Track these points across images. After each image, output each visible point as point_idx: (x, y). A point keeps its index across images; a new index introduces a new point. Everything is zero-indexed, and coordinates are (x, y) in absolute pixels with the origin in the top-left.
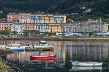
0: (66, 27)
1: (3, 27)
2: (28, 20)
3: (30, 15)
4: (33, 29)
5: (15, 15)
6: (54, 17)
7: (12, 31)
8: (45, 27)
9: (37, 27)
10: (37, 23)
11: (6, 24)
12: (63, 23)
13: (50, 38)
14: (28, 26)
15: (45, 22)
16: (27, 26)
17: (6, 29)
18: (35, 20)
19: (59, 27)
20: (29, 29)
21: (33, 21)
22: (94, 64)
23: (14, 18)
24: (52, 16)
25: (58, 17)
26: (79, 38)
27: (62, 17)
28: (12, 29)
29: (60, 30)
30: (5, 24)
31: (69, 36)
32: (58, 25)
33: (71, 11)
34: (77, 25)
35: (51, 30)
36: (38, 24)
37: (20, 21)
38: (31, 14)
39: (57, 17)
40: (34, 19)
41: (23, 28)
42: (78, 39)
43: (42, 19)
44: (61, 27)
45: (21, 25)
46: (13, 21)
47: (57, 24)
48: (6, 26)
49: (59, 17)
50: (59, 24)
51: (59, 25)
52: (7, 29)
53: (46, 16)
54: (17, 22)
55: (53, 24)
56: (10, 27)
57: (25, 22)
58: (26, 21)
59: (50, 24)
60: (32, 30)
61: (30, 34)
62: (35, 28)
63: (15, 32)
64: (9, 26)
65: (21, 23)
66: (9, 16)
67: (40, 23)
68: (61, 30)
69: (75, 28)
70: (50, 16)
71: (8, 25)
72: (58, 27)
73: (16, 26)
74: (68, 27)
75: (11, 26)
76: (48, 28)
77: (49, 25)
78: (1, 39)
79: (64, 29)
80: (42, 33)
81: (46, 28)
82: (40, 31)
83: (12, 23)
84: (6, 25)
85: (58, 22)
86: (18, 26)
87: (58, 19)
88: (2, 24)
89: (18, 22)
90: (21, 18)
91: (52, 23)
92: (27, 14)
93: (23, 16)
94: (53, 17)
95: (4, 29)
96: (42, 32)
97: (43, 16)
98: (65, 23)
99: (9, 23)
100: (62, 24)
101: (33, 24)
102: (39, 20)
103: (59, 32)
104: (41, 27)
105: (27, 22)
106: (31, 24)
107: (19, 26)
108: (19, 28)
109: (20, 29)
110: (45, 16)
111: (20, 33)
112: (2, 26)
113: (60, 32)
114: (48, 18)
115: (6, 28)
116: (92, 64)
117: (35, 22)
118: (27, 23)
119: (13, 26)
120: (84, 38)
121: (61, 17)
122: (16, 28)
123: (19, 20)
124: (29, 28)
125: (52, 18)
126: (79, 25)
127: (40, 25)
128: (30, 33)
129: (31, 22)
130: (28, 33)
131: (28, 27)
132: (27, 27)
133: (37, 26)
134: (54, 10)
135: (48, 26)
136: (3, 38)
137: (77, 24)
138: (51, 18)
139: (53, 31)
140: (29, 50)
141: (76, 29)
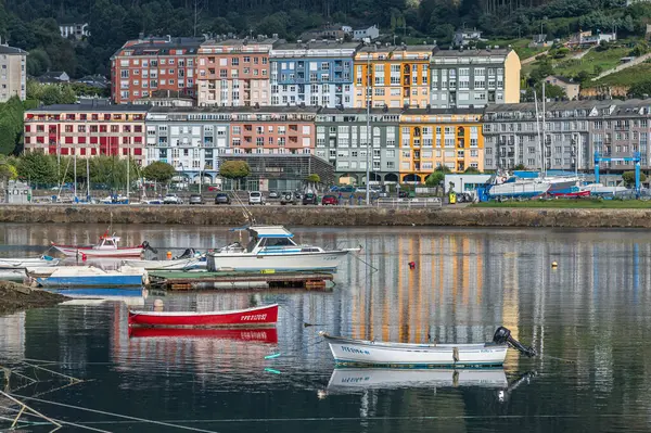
0: (521, 135)
1: (88, 134)
2: (254, 83)
3: (273, 53)
4: (293, 150)
5: (167, 53)
6: (438, 61)
7: (145, 164)
8: (377, 131)
9: (321, 136)
10: (320, 110)
11: (107, 118)
12: (502, 107)
13: (384, 211)
14: (255, 128)
15: (377, 102)
16: (248, 128)
17: (103, 151)
18: (308, 88)
19: (473, 133)
20: (266, 152)
21: (289, 93)
22: (455, 351)
23: (160, 77)
24: (423, 55)
25: (465, 60)
26: (583, 212)
27: (493, 60)
28: (145, 152)
29: (478, 157)
30: (101, 116)
31: (516, 196)
32: (465, 122)
33: (565, 22)
34: (598, 120)
35: (418, 152)
36: (327, 111)
37: (204, 97)
38: (275, 47)
39: (455, 67)
40: (301, 79)
41: (221, 143)
42: (574, 216)
43: (350, 79)
44: (488, 136)
45: (210, 121)
46: (156, 95)
47: (454, 111)
48: (103, 129)
49: (471, 65)
50: (471, 110)
51: (469, 118)
52: (115, 152)
53: (380, 60)
54: (182, 103)
55: (429, 111)
56: (133, 134)
57: (238, 103)
58: (240, 90)
59: (406, 110)
60: (287, 153)
61: (264, 185)
62: (306, 143)
63: (161, 175)
64: (127, 128)
65: (207, 109)
66: (125, 63)
67: (340, 109)
68: (489, 151)
69: (581, 139)
70: (408, 55)
71: (121, 125)
72: (461, 131)
73: (175, 130)
74: (532, 135)
75: (138, 129)
76: (397, 142)
77: (403, 118)
78: (57, 219)
79: (509, 150)
80: (352, 174)
81: (384, 143)
82: (341, 165)
83: (147, 108)
84: (109, 125)
85: (463, 99)
86: (185, 130)
87: (464, 78)
88: (78, 116)
89: (189, 104)
90: (212, 71)
91: (423, 106)
92: (249, 49)
93: (223, 62)
94: (432, 66)
95: (94, 151)
96: (354, 166)
97: (360, 56)
98: (511, 108)
99: (131, 107)
100: (491, 114)
101: (290, 116)
102: (333, 88)
103: (473, 170)
104: (343, 135)
105: (253, 104)
106: (277, 116)
107: (196, 130)
108: (195, 143)
109: (203, 152)
110: (376, 55)
111: (198, 180)
112: (82, 129)
113: (481, 168)
114: (397, 75)
115: (108, 145)
116: (445, 356)
117: (308, 102)
118: (247, 108)
119: (150, 128)
120: (618, 211)
121: (481, 60)
122: (174, 143)
123: (195, 87)
124: (266, 141)
125: (425, 74)
126: (609, 120)
127: (340, 118)
128: (267, 176)
129: (281, 103)
130: (256, 177)
131: (254, 133)
132: (248, 133)
133: (321, 129)
134: (445, 14)
135: (398, 125)
136: (70, 211)
137: (594, 112)
138: (414, 74)
139: (430, 161)
140: (169, 287)
141: (586, 144)
